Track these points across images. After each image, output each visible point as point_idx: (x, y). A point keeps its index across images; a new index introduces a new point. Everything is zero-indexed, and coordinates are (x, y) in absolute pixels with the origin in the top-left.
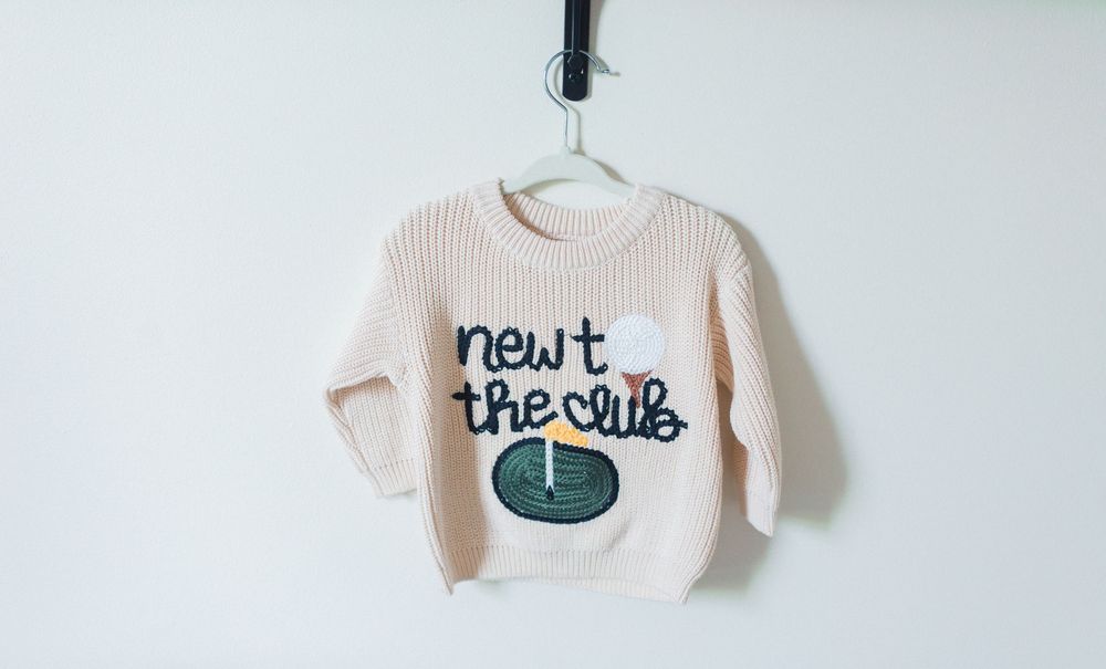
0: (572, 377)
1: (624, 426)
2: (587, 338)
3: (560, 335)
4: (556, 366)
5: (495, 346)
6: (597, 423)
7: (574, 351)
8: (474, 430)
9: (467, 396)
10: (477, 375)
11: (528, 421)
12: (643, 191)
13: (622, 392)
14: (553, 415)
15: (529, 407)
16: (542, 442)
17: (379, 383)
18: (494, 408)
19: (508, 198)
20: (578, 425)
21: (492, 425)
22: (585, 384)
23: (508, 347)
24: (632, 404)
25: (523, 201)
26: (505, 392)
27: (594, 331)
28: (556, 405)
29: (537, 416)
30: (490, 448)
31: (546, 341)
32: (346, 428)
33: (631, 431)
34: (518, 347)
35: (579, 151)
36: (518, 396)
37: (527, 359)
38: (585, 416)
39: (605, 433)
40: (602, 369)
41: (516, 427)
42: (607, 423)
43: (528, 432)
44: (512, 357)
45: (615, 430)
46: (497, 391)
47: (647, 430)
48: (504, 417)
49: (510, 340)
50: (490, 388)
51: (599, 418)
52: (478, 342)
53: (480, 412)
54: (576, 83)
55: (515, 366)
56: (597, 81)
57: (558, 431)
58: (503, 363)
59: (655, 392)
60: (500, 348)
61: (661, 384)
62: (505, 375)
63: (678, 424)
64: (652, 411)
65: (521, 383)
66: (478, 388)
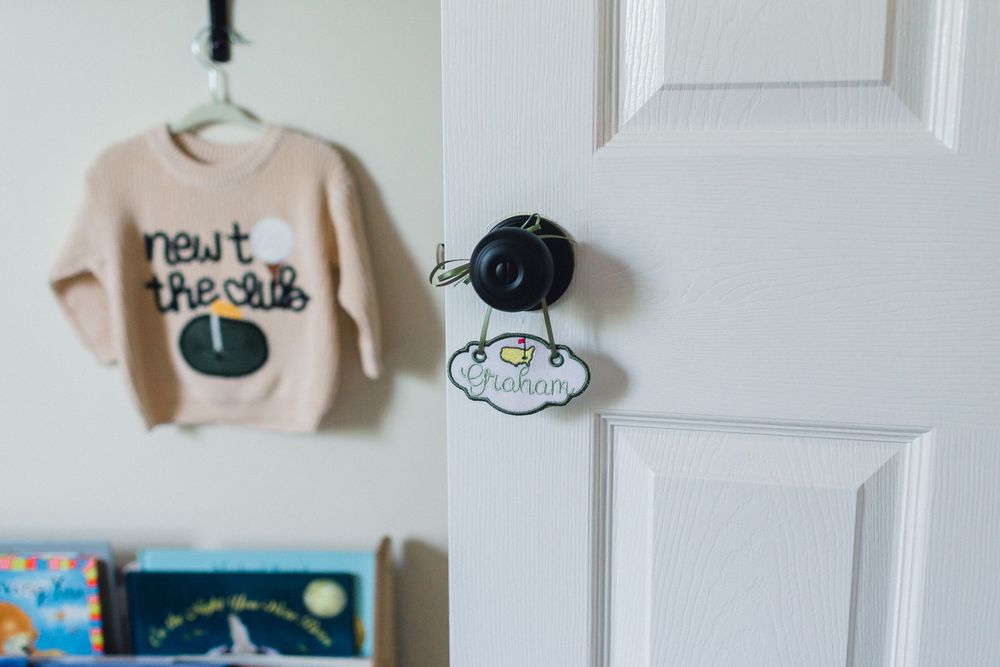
0: (229, 268)
1: (267, 300)
2: (238, 238)
3: (218, 238)
4: (217, 258)
5: (171, 246)
6: (248, 301)
7: (228, 247)
8: (162, 310)
9: (155, 285)
10: (161, 268)
11: (201, 302)
12: (272, 127)
13: (265, 277)
14: (215, 298)
15: (201, 292)
16: (206, 318)
17: (86, 277)
18: (176, 292)
19: (176, 138)
20: (236, 303)
21: (174, 306)
22: (238, 272)
23: (183, 247)
24: (273, 285)
25: (189, 141)
26: (182, 280)
27: (243, 230)
28: (219, 289)
29: (207, 297)
30: (176, 323)
31: (207, 241)
32: (71, 313)
33: (276, 304)
34: (188, 245)
35: (227, 100)
36: (191, 282)
37: (195, 255)
38: (239, 295)
39: (255, 307)
40: (249, 261)
41: (193, 306)
42: (256, 299)
43: (201, 311)
44: (186, 253)
45: (261, 305)
46: (176, 281)
47: (284, 303)
48: (183, 299)
49: (182, 242)
50: (171, 277)
51: (250, 296)
52: (159, 246)
53: (166, 296)
54: (221, 51)
55: (188, 260)
56: (236, 50)
57: (220, 309)
58: (179, 259)
59: (287, 276)
60: (176, 247)
61: (290, 269)
62: (182, 268)
63: (305, 298)
64: (288, 289)
65: (193, 273)
66: (163, 277)
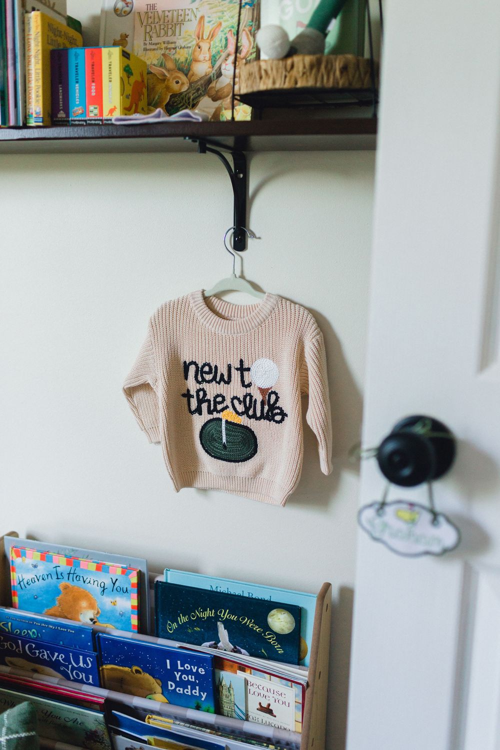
0: (235, 389)
1: (259, 414)
2: (242, 369)
3: (229, 367)
4: (228, 382)
5: (199, 371)
6: (246, 412)
7: (236, 375)
8: (192, 413)
9: (188, 395)
10: (192, 385)
11: (215, 410)
12: (270, 295)
13: (258, 397)
14: (227, 407)
15: (216, 403)
16: (220, 420)
17: (146, 386)
18: (200, 402)
19: (206, 300)
20: (237, 413)
21: (199, 411)
22: (241, 392)
23: (207, 372)
24: (263, 403)
25: (214, 301)
26: (205, 394)
27: (246, 366)
28: (228, 402)
29: (219, 407)
30: (199, 421)
31: (222, 370)
32: (135, 408)
33: (262, 417)
34: (210, 372)
35: (242, 277)
36: (210, 396)
37: (214, 378)
38: (241, 408)
39: (250, 417)
40: (249, 385)
41: (210, 412)
42: (251, 412)
43: (215, 415)
44: (208, 377)
45: (254, 416)
46: (201, 393)
47: (269, 417)
48: (204, 406)
49: (206, 369)
50: (198, 391)
51: (247, 409)
52: (192, 369)
53: (194, 403)
54: (240, 243)
55: (209, 382)
56: (250, 242)
57: (228, 415)
58: (204, 380)
59: (273, 397)
60: (202, 372)
61: (276, 394)
62: (204, 385)
63: (284, 415)
64: (272, 407)
65: (212, 390)
66: (193, 392)
